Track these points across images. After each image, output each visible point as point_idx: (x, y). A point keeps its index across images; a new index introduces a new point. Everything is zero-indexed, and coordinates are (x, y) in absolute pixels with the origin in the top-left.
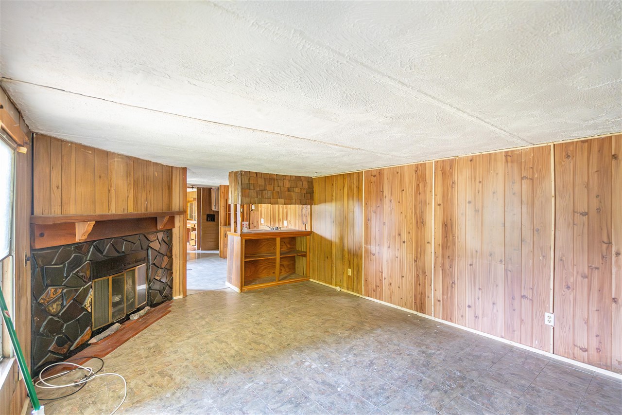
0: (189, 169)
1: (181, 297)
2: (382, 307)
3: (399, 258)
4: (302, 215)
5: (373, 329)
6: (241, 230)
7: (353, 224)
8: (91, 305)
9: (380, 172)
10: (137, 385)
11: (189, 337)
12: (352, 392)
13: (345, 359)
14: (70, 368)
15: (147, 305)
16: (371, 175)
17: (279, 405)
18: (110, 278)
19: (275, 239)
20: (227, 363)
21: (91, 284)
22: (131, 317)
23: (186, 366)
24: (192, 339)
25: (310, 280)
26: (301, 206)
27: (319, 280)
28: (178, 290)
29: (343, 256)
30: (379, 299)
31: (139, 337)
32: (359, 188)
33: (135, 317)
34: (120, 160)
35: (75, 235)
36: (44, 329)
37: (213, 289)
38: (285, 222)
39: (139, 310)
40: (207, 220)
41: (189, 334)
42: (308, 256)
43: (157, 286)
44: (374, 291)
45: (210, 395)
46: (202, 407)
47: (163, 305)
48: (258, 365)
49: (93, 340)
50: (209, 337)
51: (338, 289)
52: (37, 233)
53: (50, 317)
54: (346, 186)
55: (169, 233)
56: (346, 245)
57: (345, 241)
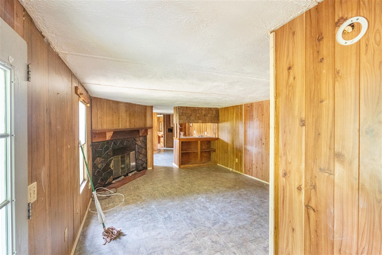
0: (154, 107)
1: (151, 168)
2: (252, 179)
3: (261, 153)
4: (214, 129)
5: (240, 189)
6: (179, 137)
7: (238, 133)
8: (113, 167)
9: (252, 105)
10: (128, 199)
11: (151, 185)
12: (215, 211)
13: (218, 199)
14: (105, 191)
15: (135, 170)
16: (247, 106)
17: (181, 211)
18: (120, 156)
19: (197, 142)
20: (164, 195)
21: (112, 158)
22: (129, 175)
23: (148, 195)
24: (152, 185)
25: (218, 164)
26: (213, 124)
27: (222, 164)
28: (149, 165)
29: (233, 152)
30: (251, 176)
31: (131, 183)
32: (241, 114)
33: (130, 175)
34: (123, 104)
35: (106, 137)
36: (96, 174)
37: (166, 166)
38: (206, 133)
39: (132, 172)
40: (168, 132)
41: (151, 183)
42: (216, 151)
43: (140, 162)
44: (249, 171)
45: (154, 205)
46: (150, 208)
47: (143, 171)
48: (177, 197)
49: (114, 182)
50: (159, 185)
51: (231, 169)
52: (93, 136)
53: (98, 169)
54: (235, 112)
55: (145, 137)
56: (235, 145)
57: (235, 143)
